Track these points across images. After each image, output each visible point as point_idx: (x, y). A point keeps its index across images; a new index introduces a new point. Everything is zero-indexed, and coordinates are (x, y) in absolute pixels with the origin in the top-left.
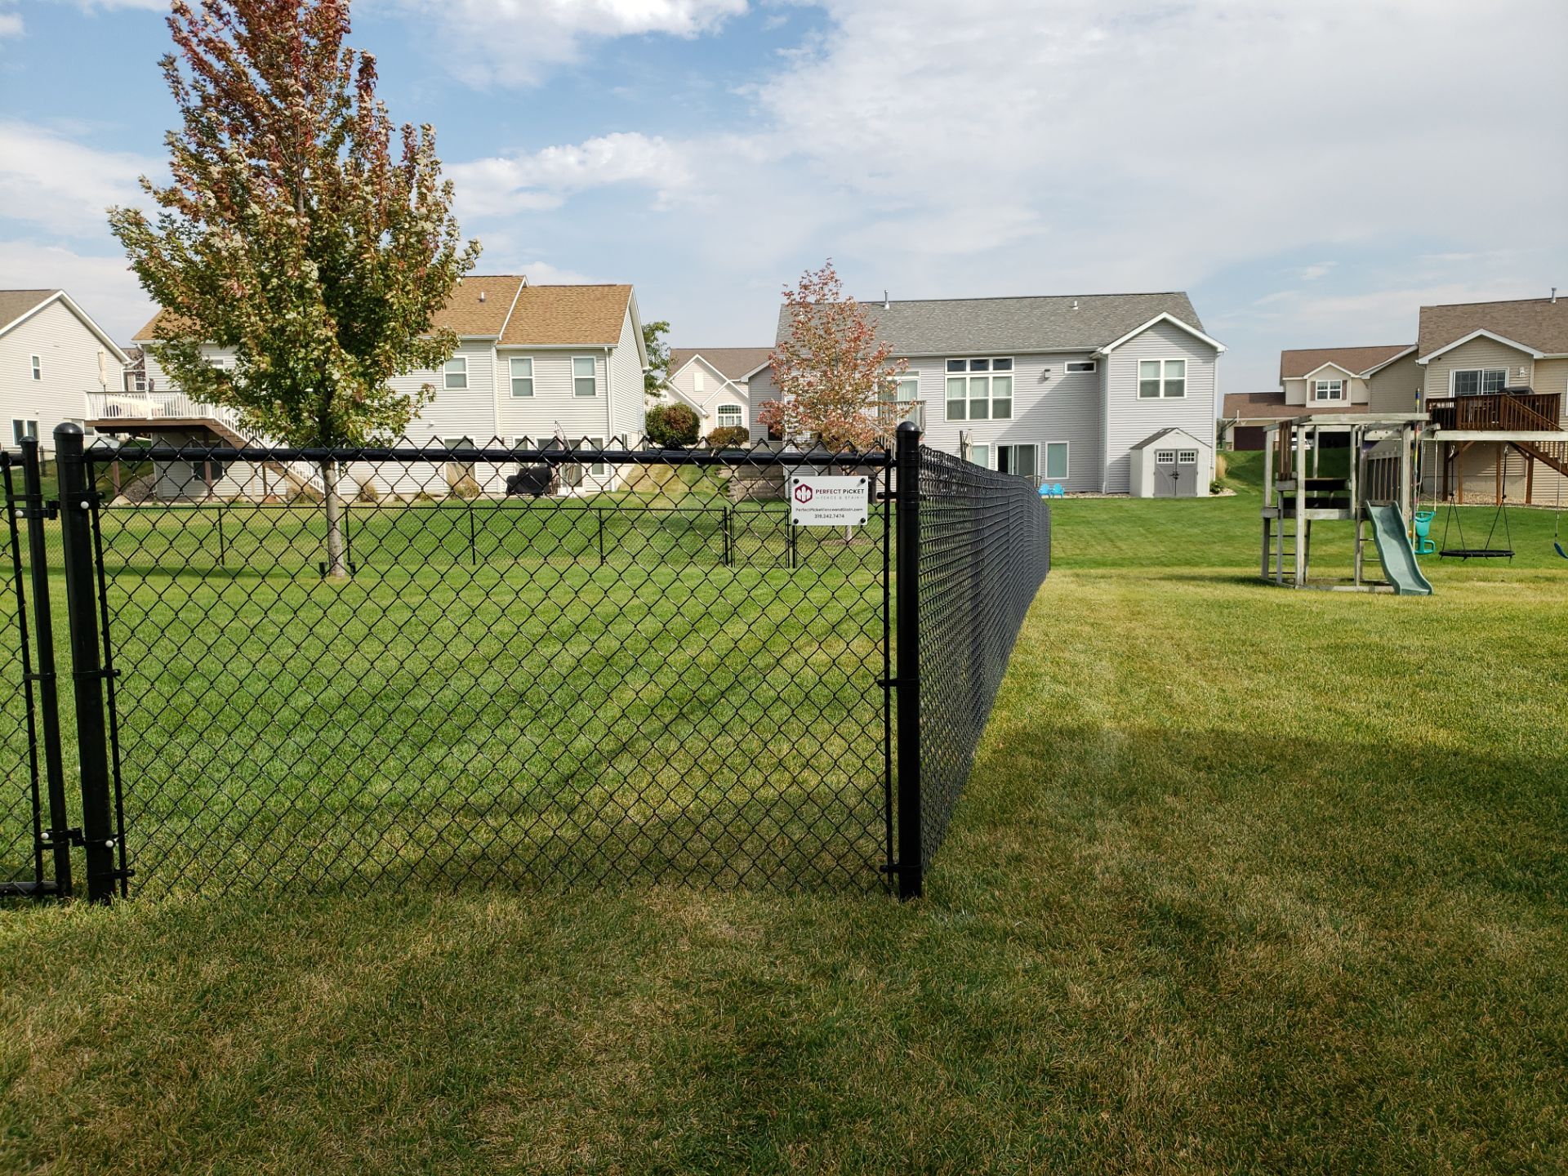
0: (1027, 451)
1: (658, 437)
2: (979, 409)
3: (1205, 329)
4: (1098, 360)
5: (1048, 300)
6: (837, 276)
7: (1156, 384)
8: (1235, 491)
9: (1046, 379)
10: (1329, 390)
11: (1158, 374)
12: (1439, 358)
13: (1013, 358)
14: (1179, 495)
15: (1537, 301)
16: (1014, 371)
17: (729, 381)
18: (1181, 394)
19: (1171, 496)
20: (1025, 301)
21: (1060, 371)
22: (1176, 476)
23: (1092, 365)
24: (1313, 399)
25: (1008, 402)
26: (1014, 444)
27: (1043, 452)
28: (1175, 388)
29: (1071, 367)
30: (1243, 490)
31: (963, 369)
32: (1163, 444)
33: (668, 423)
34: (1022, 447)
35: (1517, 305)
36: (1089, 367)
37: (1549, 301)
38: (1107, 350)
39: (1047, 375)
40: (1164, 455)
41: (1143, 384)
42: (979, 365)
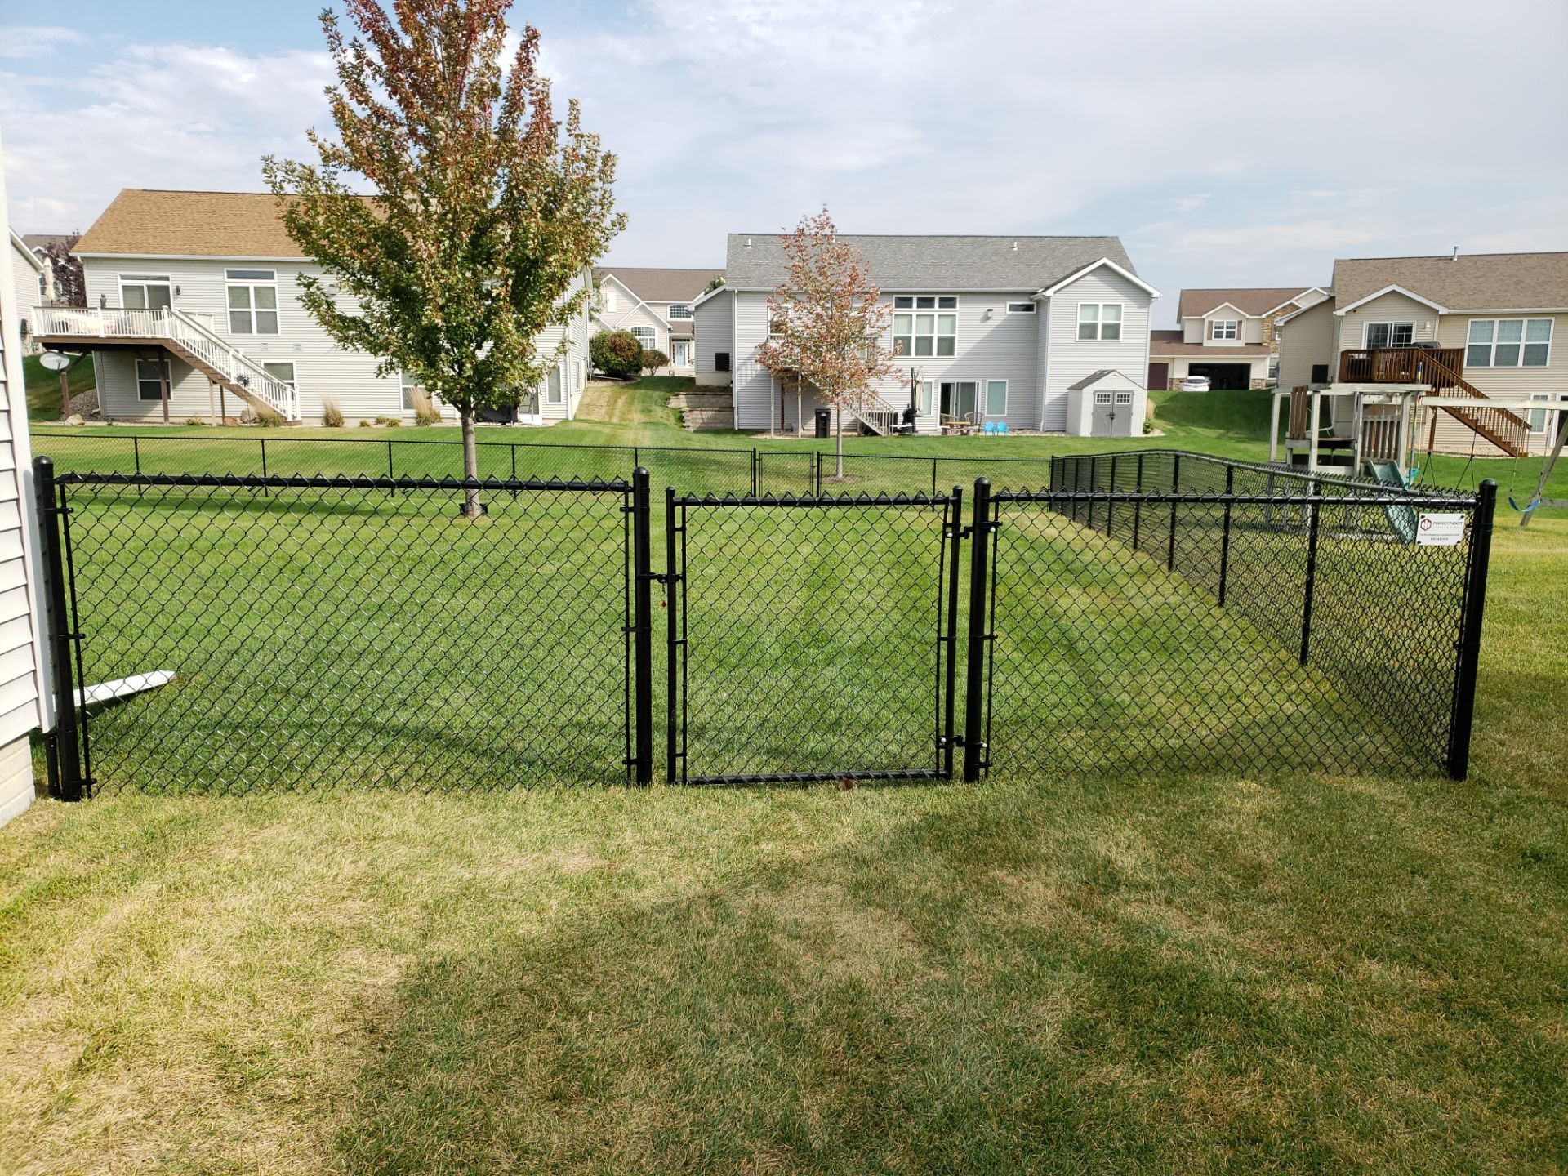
0: (969, 388)
1: (603, 364)
2: (925, 346)
3: (1138, 273)
4: (1038, 302)
5: (989, 240)
6: (832, 222)
7: (1094, 327)
8: (1163, 431)
9: (988, 318)
10: (1225, 330)
11: (1096, 317)
12: (1354, 311)
13: (957, 296)
14: (1114, 436)
15: (1440, 258)
16: (959, 310)
17: (642, 303)
18: (1116, 337)
19: (1108, 435)
20: (966, 240)
21: (1002, 311)
22: (1112, 416)
23: (1032, 307)
24: (1209, 338)
25: (952, 340)
26: (956, 381)
27: (984, 390)
28: (1112, 332)
29: (1013, 308)
30: (1170, 431)
31: (910, 306)
32: (1101, 385)
33: (613, 350)
34: (963, 384)
35: (1422, 261)
36: (1029, 308)
37: (1451, 258)
38: (1049, 293)
39: (990, 314)
40: (1102, 397)
41: (1082, 326)
42: (926, 302)
